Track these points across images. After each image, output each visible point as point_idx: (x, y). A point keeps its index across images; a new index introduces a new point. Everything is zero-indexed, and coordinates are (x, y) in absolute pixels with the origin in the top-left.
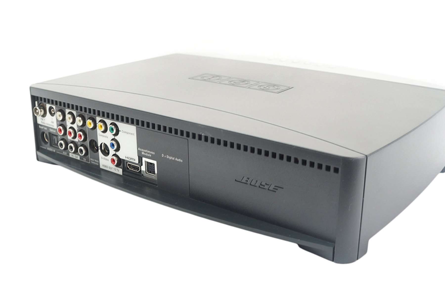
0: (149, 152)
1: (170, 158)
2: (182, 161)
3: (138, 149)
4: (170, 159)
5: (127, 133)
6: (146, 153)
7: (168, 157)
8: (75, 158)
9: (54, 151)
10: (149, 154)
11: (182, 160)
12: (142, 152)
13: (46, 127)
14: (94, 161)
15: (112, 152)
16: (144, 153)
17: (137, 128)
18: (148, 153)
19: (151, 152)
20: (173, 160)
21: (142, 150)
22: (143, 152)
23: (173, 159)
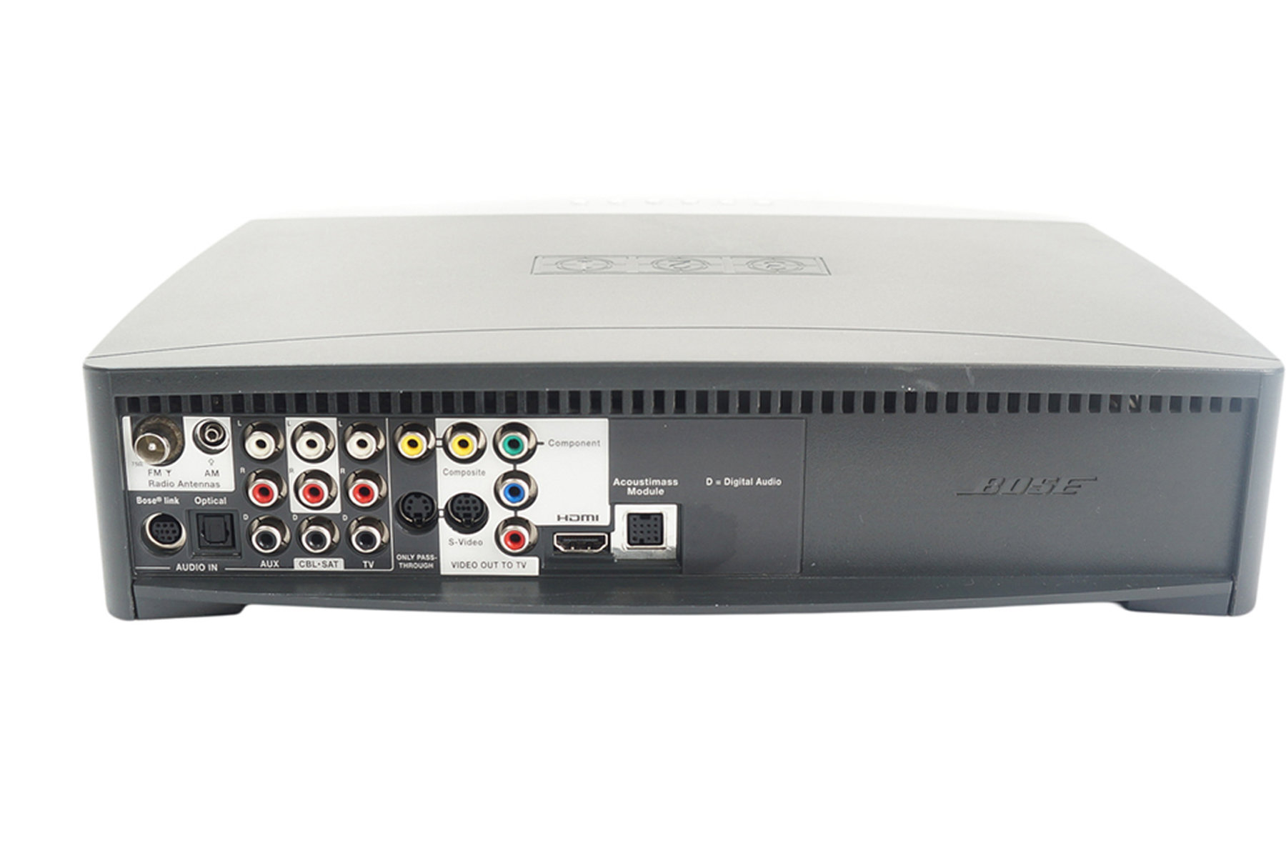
0: (657, 482)
1: (736, 483)
2: (779, 482)
3: (611, 481)
4: (736, 485)
5: (571, 444)
6: (643, 488)
7: (728, 481)
8: (320, 568)
9: (214, 567)
10: (657, 489)
11: (779, 480)
12: (629, 489)
13: (171, 494)
14: (415, 560)
15: (497, 514)
16: (634, 489)
17: (612, 421)
18: (652, 487)
19: (664, 483)
20: (750, 486)
21: (629, 482)
22: (632, 487)
23: (749, 483)
